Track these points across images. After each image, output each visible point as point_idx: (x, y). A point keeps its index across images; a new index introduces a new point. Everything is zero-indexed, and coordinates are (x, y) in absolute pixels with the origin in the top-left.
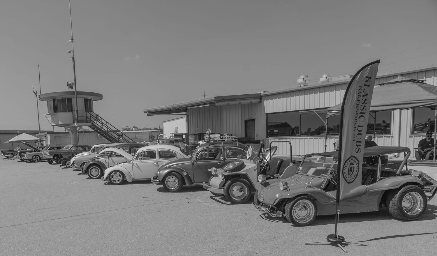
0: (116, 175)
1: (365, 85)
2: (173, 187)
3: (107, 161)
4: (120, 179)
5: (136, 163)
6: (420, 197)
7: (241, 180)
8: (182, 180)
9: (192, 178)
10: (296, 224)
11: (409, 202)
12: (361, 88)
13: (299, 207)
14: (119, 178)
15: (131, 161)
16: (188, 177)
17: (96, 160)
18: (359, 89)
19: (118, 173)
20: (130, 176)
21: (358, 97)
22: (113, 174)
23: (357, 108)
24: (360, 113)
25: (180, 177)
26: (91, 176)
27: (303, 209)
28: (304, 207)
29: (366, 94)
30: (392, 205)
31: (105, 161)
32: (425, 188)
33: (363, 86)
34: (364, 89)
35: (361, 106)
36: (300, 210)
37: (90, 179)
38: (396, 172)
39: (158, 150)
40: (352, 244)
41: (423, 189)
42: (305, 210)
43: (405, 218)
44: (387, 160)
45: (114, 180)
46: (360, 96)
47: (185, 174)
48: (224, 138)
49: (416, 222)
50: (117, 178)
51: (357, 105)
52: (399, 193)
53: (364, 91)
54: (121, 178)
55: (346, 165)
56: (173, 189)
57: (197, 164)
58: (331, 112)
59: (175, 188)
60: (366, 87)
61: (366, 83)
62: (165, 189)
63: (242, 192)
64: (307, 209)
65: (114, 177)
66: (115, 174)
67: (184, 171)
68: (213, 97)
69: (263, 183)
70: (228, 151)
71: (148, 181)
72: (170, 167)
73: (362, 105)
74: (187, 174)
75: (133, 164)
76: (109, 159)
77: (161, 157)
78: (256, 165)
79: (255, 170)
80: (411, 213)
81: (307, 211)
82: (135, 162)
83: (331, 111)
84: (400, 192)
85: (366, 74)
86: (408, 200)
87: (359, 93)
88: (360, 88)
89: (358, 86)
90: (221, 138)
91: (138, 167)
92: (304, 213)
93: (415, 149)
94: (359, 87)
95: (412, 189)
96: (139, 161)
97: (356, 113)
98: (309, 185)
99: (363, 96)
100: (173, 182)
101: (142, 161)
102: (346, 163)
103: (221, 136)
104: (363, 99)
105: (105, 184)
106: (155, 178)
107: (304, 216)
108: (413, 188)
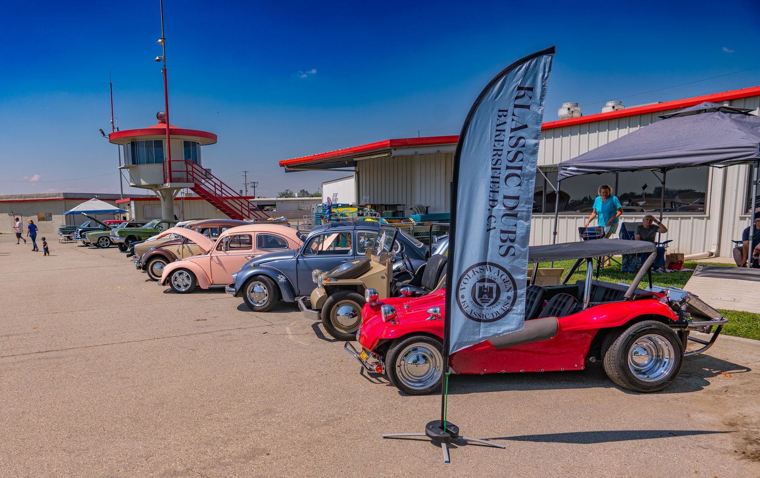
0: (181, 277)
1: (516, 106)
2: (260, 302)
3: (180, 251)
4: (188, 283)
5: (217, 257)
6: (667, 345)
7: (352, 296)
8: (276, 290)
9: (295, 286)
10: (406, 391)
11: (648, 354)
12: (505, 113)
13: (412, 357)
14: (186, 281)
15: (209, 252)
16: (288, 284)
17: (164, 248)
18: (500, 116)
19: (186, 274)
20: (206, 278)
21: (498, 133)
22: (176, 274)
23: (497, 157)
24: (508, 168)
25: (272, 285)
26: (153, 276)
27: (422, 361)
28: (424, 357)
29: (519, 125)
30: (610, 360)
31: (178, 251)
32: (689, 325)
33: (511, 109)
34: (514, 115)
35: (509, 152)
36: (415, 362)
37: (151, 281)
38: (625, 292)
39: (256, 233)
40: (473, 443)
41: (685, 327)
42: (425, 363)
43: (634, 388)
44: (682, 262)
45: (178, 285)
46: (504, 131)
47: (281, 279)
48: (364, 214)
49: (655, 395)
50: (183, 281)
51: (494, 150)
52: (622, 336)
53: (513, 120)
54: (190, 282)
55: (465, 281)
56: (257, 305)
57: (305, 262)
58: (566, 170)
59: (263, 304)
60: (517, 111)
61: (519, 102)
62: (248, 307)
63: (356, 318)
64: (429, 361)
65: (179, 280)
66: (180, 274)
67: (281, 274)
68: (388, 141)
69: (373, 304)
70: (362, 240)
71: (222, 290)
72: (256, 266)
73: (510, 149)
74: (286, 279)
75: (211, 257)
76: (183, 247)
77: (260, 246)
78: (385, 268)
79: (383, 278)
80: (646, 376)
81: (428, 365)
82: (216, 253)
83: (566, 168)
84: (624, 333)
85: (518, 81)
86: (645, 350)
87: (498, 125)
88: (501, 114)
89: (496, 110)
90: (359, 215)
91: (220, 263)
92: (422, 369)
93: (735, 244)
94: (500, 111)
95: (650, 329)
96: (221, 254)
97: (492, 169)
98: (436, 313)
99: (513, 130)
100: (259, 292)
101: (227, 252)
102: (466, 276)
103: (358, 211)
104: (511, 138)
105: (165, 292)
106: (232, 286)
107: (423, 376)
108: (653, 327)
